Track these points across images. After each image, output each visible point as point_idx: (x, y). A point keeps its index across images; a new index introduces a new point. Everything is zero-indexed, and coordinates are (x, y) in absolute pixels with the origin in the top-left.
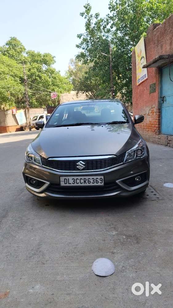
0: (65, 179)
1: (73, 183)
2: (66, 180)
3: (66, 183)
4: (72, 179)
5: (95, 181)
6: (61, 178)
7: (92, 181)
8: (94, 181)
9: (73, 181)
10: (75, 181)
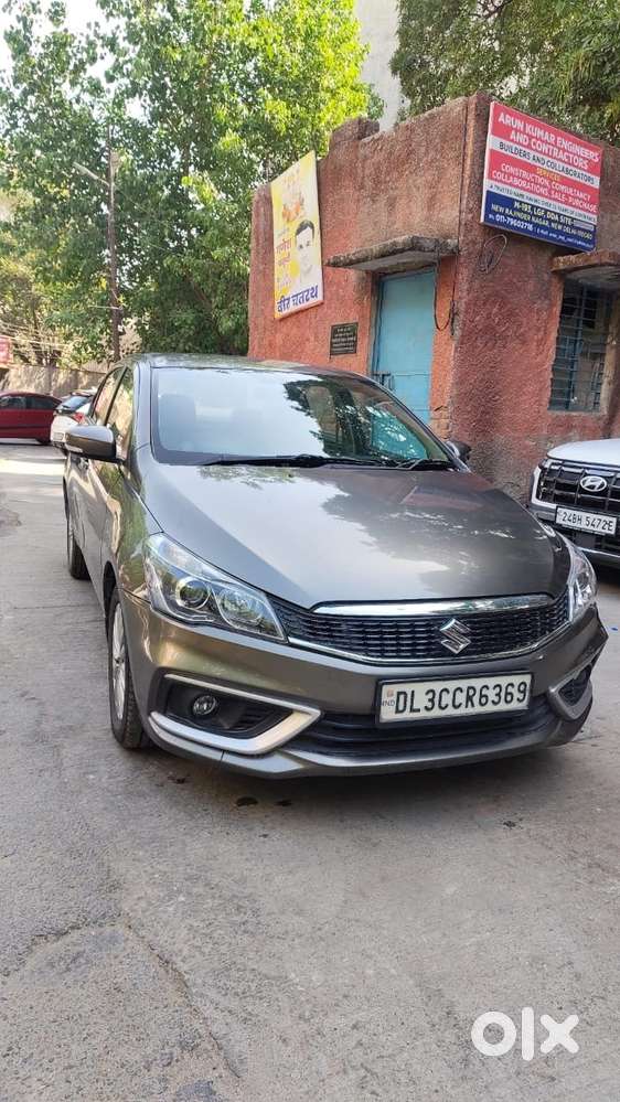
0: (399, 694)
1: (426, 708)
2: (402, 697)
3: (401, 708)
4: (427, 693)
5: (503, 694)
6: (385, 689)
7: (491, 694)
8: (498, 695)
9: (430, 700)
10: (437, 699)
